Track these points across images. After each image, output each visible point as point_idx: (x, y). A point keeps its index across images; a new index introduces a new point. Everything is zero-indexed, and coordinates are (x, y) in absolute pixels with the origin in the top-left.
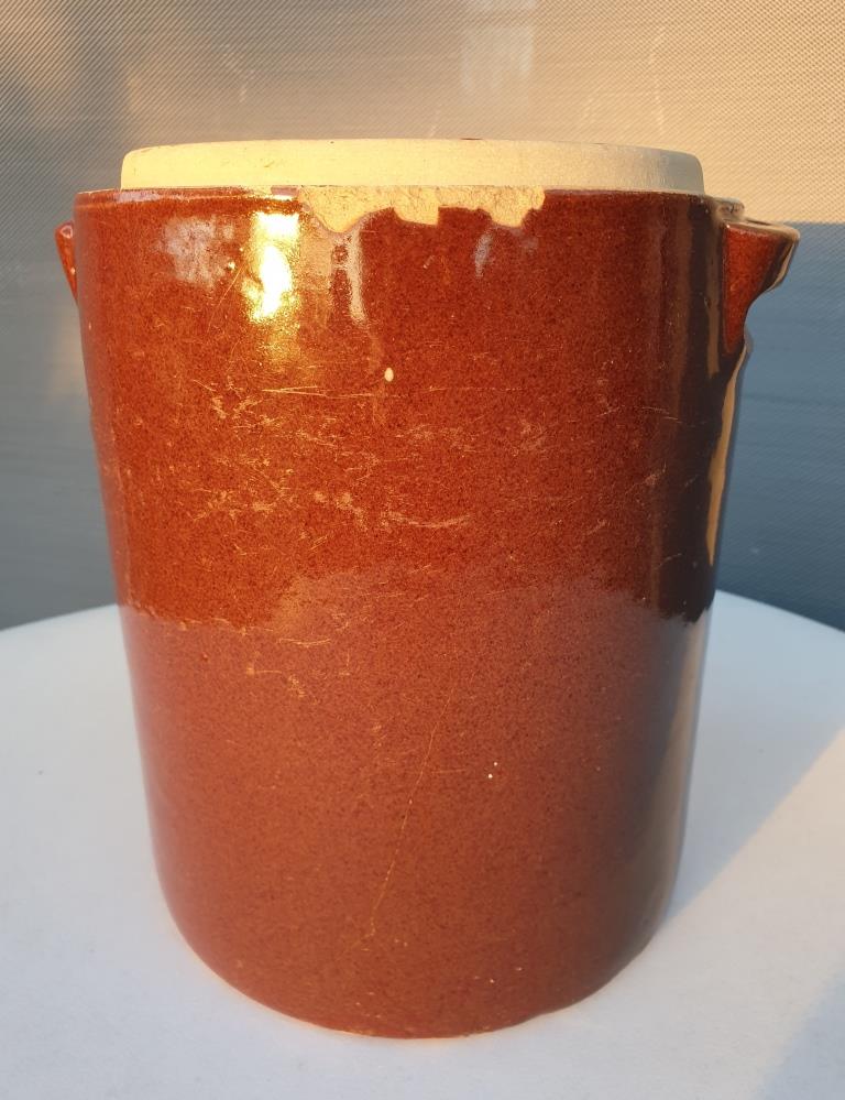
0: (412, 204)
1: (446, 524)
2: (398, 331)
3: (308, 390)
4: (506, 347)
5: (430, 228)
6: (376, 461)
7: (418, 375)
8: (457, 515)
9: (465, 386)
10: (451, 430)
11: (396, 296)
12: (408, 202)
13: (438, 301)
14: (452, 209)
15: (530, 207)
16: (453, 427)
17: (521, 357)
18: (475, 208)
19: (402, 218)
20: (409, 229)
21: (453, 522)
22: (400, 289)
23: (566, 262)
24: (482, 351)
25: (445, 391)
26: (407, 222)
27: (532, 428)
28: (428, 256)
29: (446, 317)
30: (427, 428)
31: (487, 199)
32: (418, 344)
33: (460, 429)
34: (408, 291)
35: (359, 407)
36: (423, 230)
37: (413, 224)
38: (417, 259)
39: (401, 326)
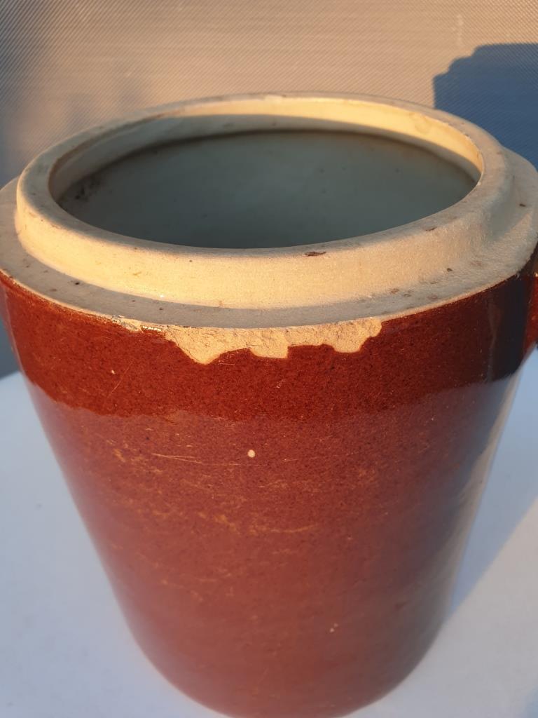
0: (265, 344)
1: (300, 530)
2: (257, 428)
3: (187, 459)
4: (346, 431)
5: (281, 361)
6: (244, 500)
7: (275, 454)
8: (308, 525)
9: (313, 457)
10: (303, 481)
11: (255, 407)
12: (261, 343)
13: (290, 409)
14: (300, 346)
15: (368, 336)
16: (304, 480)
17: (359, 434)
18: (320, 344)
19: (258, 355)
20: (264, 362)
21: (305, 528)
22: (257, 402)
23: (398, 366)
24: (326, 435)
25: (297, 461)
26: (261, 358)
27: (367, 472)
28: (280, 380)
29: (297, 417)
30: (283, 482)
31: (330, 336)
32: (274, 435)
33: (310, 481)
34: (264, 403)
35: (228, 471)
36: (275, 362)
37: (267, 358)
38: (271, 382)
39: (260, 425)
